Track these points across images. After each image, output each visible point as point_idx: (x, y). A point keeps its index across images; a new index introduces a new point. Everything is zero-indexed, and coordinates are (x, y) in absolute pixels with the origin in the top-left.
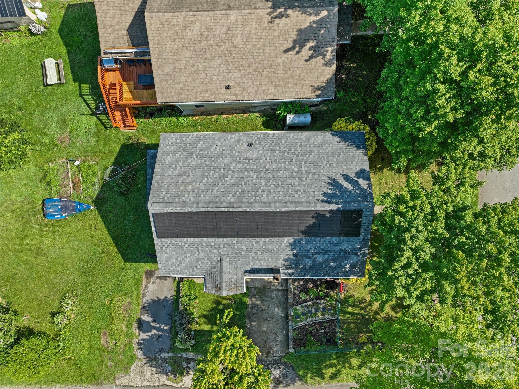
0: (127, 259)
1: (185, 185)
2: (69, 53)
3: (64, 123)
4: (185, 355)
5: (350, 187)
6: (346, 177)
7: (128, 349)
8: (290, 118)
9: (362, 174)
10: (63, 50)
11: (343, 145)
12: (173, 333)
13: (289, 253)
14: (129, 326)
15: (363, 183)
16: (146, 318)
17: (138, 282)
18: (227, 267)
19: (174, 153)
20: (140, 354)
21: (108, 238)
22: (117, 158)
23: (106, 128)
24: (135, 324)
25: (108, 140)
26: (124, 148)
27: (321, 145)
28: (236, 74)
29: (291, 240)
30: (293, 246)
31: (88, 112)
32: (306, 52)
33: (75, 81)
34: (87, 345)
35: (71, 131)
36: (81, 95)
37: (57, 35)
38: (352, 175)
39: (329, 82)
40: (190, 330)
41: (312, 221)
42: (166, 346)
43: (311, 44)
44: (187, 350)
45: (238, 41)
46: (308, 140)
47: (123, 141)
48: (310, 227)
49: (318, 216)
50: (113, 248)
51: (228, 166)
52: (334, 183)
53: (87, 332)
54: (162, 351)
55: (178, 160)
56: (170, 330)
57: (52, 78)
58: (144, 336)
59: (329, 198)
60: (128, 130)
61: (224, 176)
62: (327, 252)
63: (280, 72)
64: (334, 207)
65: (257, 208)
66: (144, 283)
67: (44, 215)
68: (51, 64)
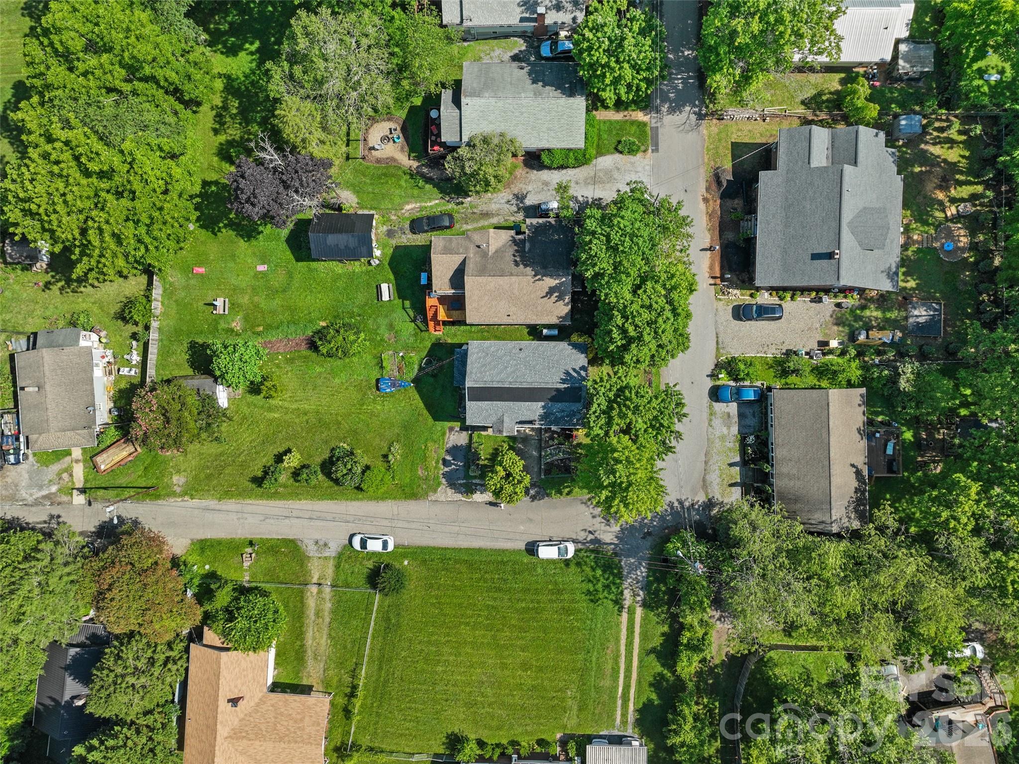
0: (436, 418)
1: (485, 372)
2: (396, 279)
3: (391, 327)
4: (474, 481)
5: (575, 375)
6: (574, 370)
7: (436, 478)
8: (545, 331)
9: (583, 368)
10: (392, 277)
11: (574, 351)
12: (467, 467)
13: (541, 411)
14: (437, 463)
15: (583, 373)
16: (448, 458)
17: (444, 434)
18: (506, 419)
19: (478, 353)
20: (444, 481)
21: (421, 405)
22: (429, 352)
23: (422, 331)
24: (441, 462)
25: (423, 340)
26: (433, 345)
27: (562, 350)
28: (514, 309)
29: (543, 404)
30: (544, 407)
31: (408, 319)
32: (554, 298)
33: (399, 298)
34: (409, 475)
35: (396, 332)
36: (404, 308)
37: (387, 266)
38: (577, 369)
39: (567, 314)
40: (478, 464)
41: (554, 393)
42: (462, 475)
43: (556, 294)
44: (475, 477)
45: (516, 291)
46: (554, 347)
47: (433, 340)
48: (553, 397)
49: (558, 390)
50: (425, 412)
51: (508, 362)
52: (567, 373)
53: (409, 466)
54: (459, 479)
55: (480, 358)
56: (464, 466)
57: (386, 297)
58: (446, 469)
59: (564, 381)
60: (437, 333)
61: (506, 367)
62: (563, 411)
63: (539, 308)
64: (566, 386)
65: (525, 386)
66: (447, 435)
67: (378, 389)
68: (384, 287)
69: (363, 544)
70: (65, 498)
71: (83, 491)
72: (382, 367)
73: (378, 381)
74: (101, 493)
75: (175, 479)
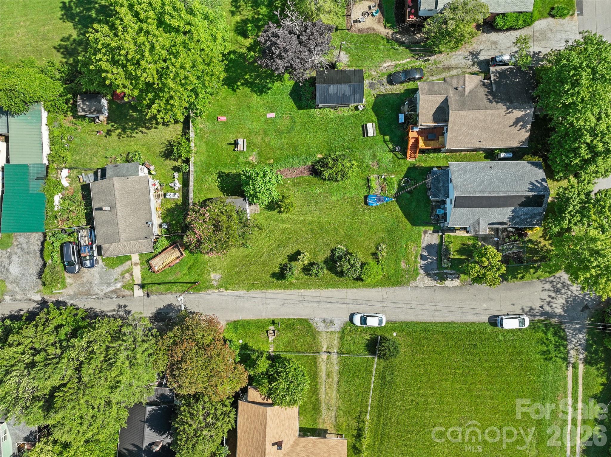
0: (414, 224)
1: (468, 185)
2: (378, 120)
3: (374, 156)
4: (445, 271)
5: (539, 185)
6: (537, 181)
7: (415, 269)
8: (503, 155)
9: (543, 180)
10: (374, 118)
11: (533, 167)
12: (439, 261)
13: (510, 214)
14: (416, 257)
15: (544, 183)
16: (425, 253)
17: (420, 236)
18: (481, 222)
19: (458, 171)
20: (422, 272)
21: (400, 214)
22: (405, 174)
23: (399, 158)
24: (419, 257)
25: (400, 165)
26: (409, 169)
27: (523, 167)
28: (485, 136)
29: (513, 208)
30: (513, 211)
31: (387, 149)
32: (519, 127)
33: (381, 134)
34: (394, 268)
35: (379, 160)
36: (385, 142)
37: (370, 110)
38: (540, 181)
39: (526, 140)
40: (449, 258)
41: (524, 200)
42: (435, 266)
43: (521, 123)
44: (446, 268)
45: (488, 122)
46: (517, 165)
47: (409, 165)
48: (522, 202)
49: (527, 197)
50: (405, 220)
51: (484, 177)
52: (532, 184)
53: (394, 261)
54: (433, 270)
56: (437, 260)
57: (371, 133)
58: (423, 262)
59: (531, 190)
60: (411, 160)
61: (483, 181)
62: (527, 214)
63: (505, 135)
64: (533, 193)
65: (501, 194)
66: (423, 236)
67: (366, 203)
68: (370, 126)
69: (364, 320)
70: (128, 293)
71: (142, 286)
72: (369, 187)
73: (366, 198)
74: (155, 287)
75: (212, 275)
